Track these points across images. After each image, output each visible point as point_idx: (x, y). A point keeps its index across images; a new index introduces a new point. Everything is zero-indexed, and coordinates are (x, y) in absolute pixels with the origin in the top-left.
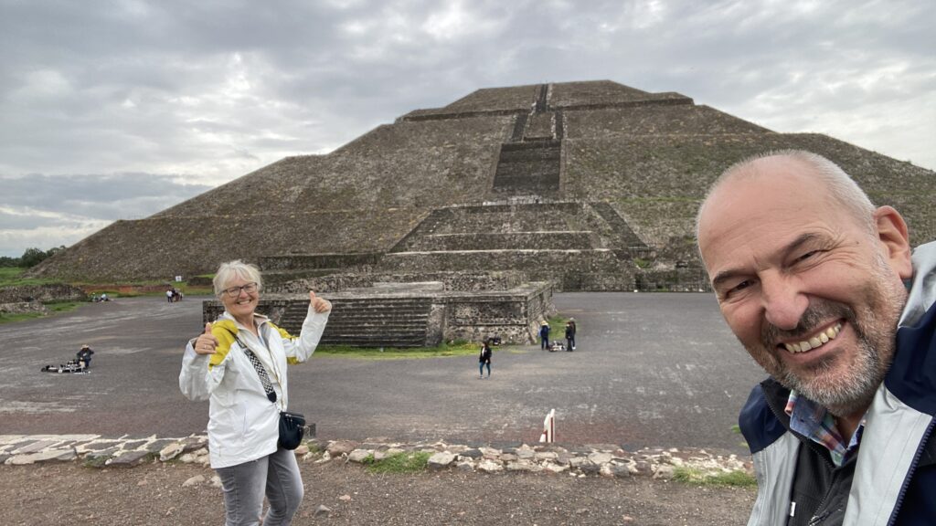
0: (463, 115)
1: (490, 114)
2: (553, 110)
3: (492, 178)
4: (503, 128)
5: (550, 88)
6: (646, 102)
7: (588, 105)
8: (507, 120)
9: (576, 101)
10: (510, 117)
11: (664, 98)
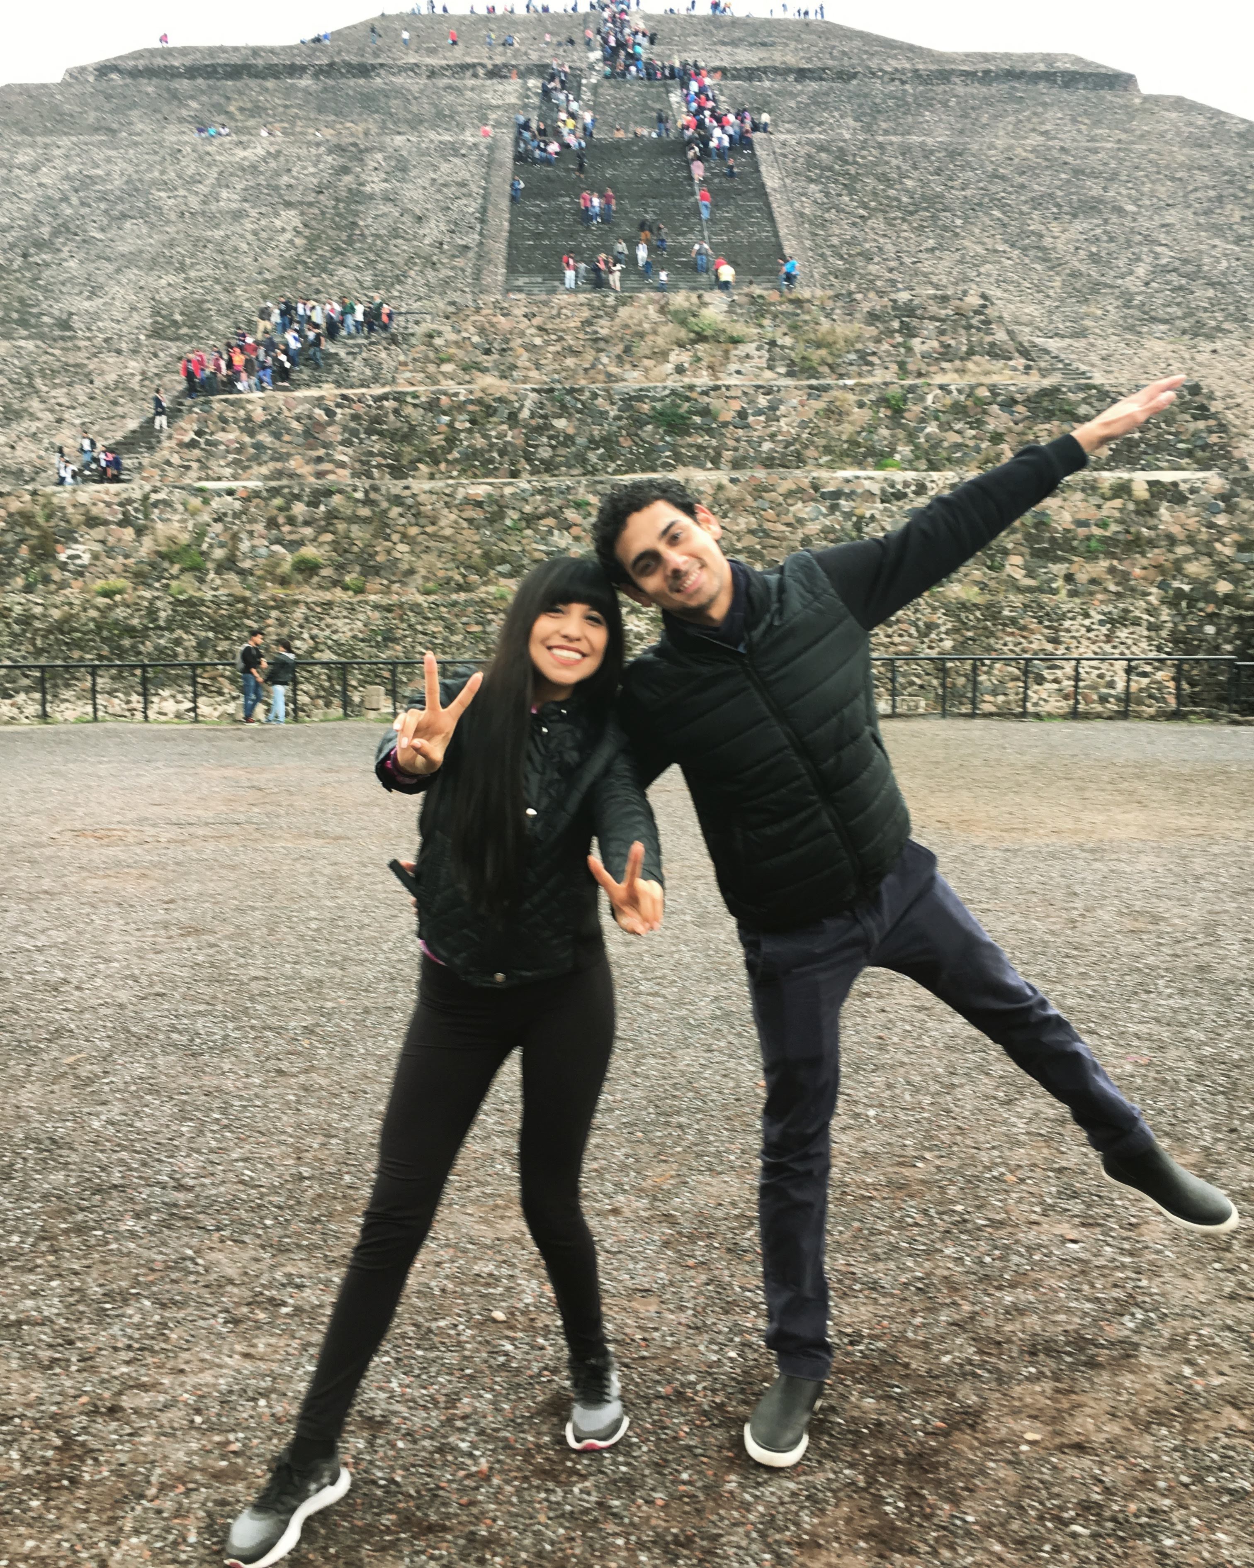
3: (499, 248)
6: (987, 72)
10: (510, 85)
11: (1042, 67)
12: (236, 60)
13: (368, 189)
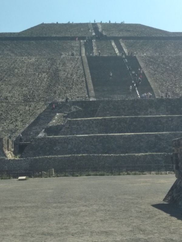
1: (59, 39)
2: (110, 38)
4: (75, 49)
5: (99, 26)
7: (136, 37)
8: (76, 43)
9: (126, 34)
13: (59, 68)
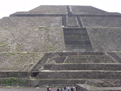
0: (39, 15)
2: (75, 16)
3: (64, 41)
4: (57, 21)
5: (70, 7)
7: (88, 15)
9: (83, 13)
10: (58, 17)
11: (115, 14)
12: (28, 14)
13: (50, 34)
